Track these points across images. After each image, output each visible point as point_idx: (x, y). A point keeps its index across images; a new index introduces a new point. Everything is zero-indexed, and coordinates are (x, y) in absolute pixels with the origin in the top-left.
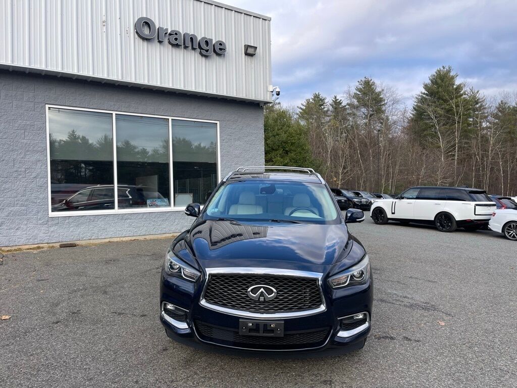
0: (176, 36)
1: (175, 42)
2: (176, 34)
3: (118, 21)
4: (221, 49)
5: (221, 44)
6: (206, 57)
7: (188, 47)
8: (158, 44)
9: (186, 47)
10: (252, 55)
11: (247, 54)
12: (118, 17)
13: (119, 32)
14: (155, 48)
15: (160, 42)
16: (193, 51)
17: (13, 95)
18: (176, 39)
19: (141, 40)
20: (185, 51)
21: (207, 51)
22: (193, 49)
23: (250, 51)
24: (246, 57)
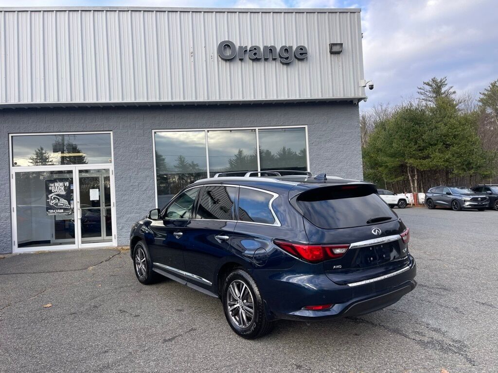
0: (255, 51)
1: (255, 57)
2: (255, 49)
3: (204, 49)
4: (301, 54)
5: (301, 49)
6: (287, 64)
7: (268, 59)
8: (240, 62)
9: (266, 60)
10: (338, 53)
11: (332, 53)
12: (203, 46)
13: (204, 59)
14: (237, 66)
15: (241, 60)
16: (274, 62)
17: (128, 125)
18: (255, 54)
19: (224, 62)
20: (266, 62)
21: (287, 58)
22: (274, 59)
23: (335, 49)
24: (333, 55)
